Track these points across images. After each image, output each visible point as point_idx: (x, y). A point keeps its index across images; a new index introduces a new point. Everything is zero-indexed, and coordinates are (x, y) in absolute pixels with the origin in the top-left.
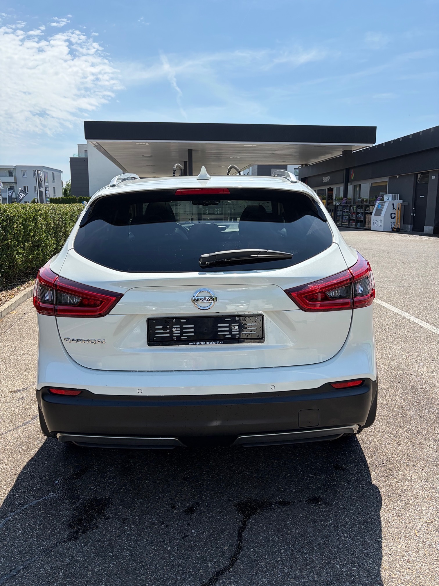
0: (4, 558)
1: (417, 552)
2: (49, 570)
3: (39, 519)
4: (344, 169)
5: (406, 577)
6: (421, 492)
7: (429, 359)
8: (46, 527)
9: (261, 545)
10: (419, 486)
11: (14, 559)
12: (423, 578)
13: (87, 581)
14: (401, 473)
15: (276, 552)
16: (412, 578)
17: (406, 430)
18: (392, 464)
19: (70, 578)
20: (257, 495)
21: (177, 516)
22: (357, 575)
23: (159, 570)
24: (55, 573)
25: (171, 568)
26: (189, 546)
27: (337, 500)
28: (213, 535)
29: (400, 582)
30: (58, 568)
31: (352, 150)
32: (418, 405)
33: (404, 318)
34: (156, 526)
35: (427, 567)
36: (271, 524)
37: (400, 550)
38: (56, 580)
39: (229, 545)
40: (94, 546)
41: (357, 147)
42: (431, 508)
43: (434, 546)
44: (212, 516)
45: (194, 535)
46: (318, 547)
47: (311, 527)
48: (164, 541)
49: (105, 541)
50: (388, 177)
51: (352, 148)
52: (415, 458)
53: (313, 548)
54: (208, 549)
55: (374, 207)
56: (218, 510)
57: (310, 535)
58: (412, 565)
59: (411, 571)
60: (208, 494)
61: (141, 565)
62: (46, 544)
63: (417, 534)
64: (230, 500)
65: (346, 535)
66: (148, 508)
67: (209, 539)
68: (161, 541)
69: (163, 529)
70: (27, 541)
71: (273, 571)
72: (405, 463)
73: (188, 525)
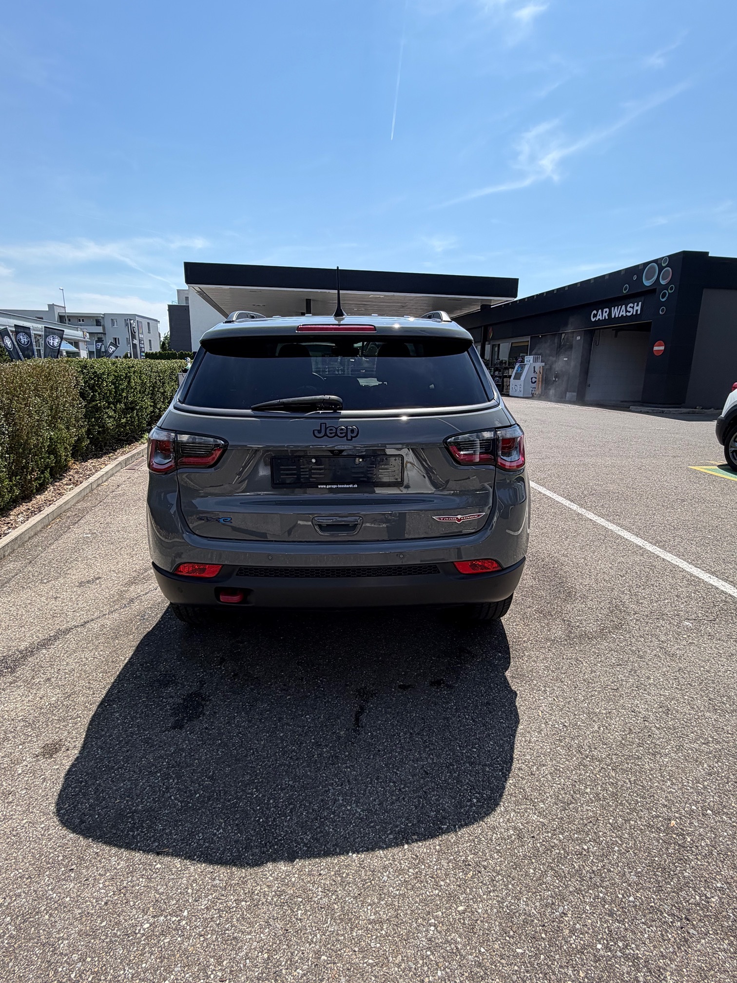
0: (101, 749)
1: (540, 733)
2: (152, 760)
3: (140, 707)
4: (481, 326)
5: (527, 757)
6: (546, 672)
7: (563, 537)
8: (148, 716)
9: (379, 729)
10: (544, 666)
11: (113, 750)
12: (544, 758)
13: (194, 770)
15: (394, 735)
16: (533, 758)
17: (535, 610)
19: (175, 767)
20: (376, 679)
21: (291, 702)
22: (478, 756)
23: (271, 756)
24: (159, 763)
25: (283, 754)
26: (303, 731)
27: (460, 682)
28: (329, 720)
29: (520, 762)
30: (161, 757)
31: (492, 304)
32: (549, 585)
33: (540, 493)
34: (268, 712)
35: (548, 747)
36: (391, 708)
37: (521, 731)
38: (160, 770)
39: (345, 730)
40: (201, 734)
41: (497, 301)
42: (556, 688)
43: (556, 726)
44: (328, 701)
45: (309, 720)
46: (438, 729)
47: (431, 710)
48: (277, 727)
49: (213, 729)
50: (530, 336)
52: (542, 638)
53: (433, 730)
54: (324, 734)
55: (513, 370)
56: (335, 695)
57: (430, 717)
60: (324, 678)
61: (251, 751)
62: (148, 733)
63: (540, 715)
64: (347, 685)
65: (467, 717)
66: (259, 694)
67: (324, 724)
68: (273, 727)
69: (275, 715)
70: (127, 731)
71: (391, 755)
72: (531, 644)
73: (302, 711)
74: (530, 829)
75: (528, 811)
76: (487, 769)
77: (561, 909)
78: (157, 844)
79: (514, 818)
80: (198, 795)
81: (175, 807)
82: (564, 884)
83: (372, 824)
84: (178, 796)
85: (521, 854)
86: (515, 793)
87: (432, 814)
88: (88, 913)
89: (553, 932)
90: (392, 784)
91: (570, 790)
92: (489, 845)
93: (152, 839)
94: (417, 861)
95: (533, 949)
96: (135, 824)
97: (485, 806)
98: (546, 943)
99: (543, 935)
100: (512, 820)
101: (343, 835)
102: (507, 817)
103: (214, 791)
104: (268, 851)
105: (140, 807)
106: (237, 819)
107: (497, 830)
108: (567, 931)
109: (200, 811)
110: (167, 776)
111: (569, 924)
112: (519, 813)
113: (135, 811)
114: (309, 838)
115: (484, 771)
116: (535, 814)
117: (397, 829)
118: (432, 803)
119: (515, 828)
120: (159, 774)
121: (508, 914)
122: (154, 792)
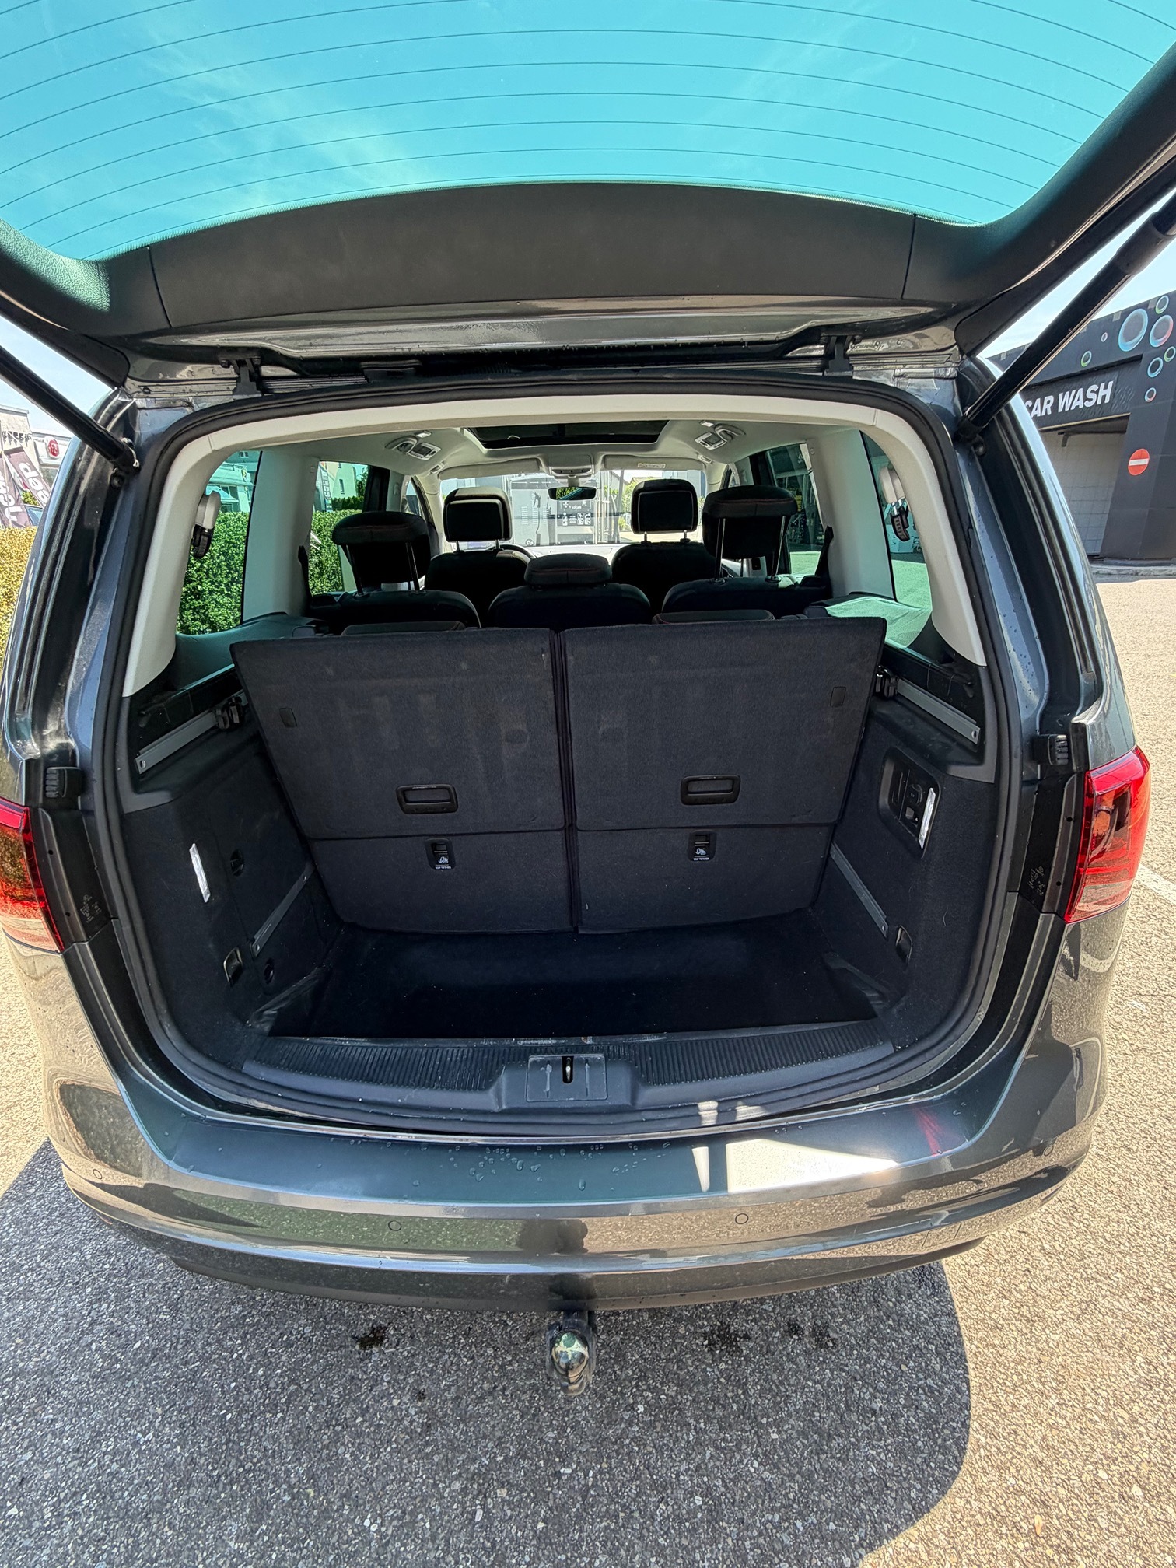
91: (840, 1401)
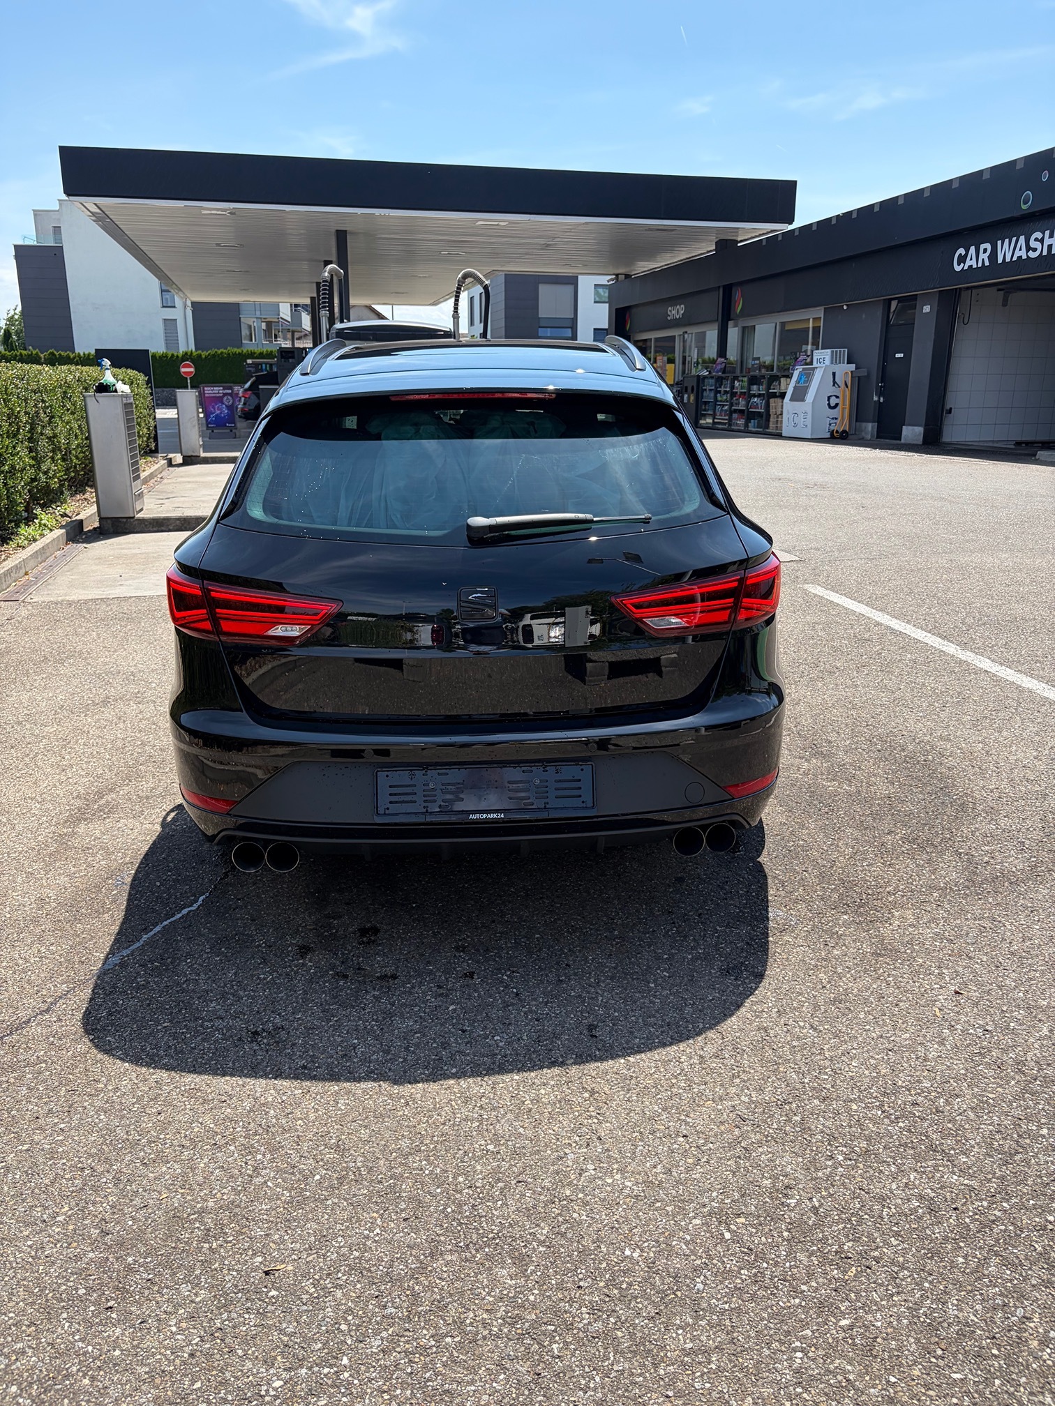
1: (942, 1043)
4: (719, 287)
6: (938, 944)
7: (936, 705)
10: (933, 933)
12: (956, 1084)
14: (897, 914)
16: (936, 1085)
17: (902, 838)
18: (878, 899)
20: (615, 968)
22: (833, 1087)
26: (494, 1063)
28: (539, 1041)
29: (913, 1092)
31: (739, 239)
32: (921, 792)
33: (878, 624)
34: (419, 1035)
35: (961, 1066)
37: (907, 1042)
38: (232, 1140)
39: (574, 1056)
41: (751, 232)
42: (960, 969)
43: (971, 1031)
44: (531, 1011)
45: (501, 1044)
46: (751, 1046)
50: (822, 308)
51: (737, 237)
52: (922, 886)
55: (788, 380)
56: (541, 1000)
58: (933, 1064)
59: (932, 1075)
60: (514, 972)
63: (938, 1014)
64: (562, 981)
65: (802, 1024)
66: (393, 1005)
67: (532, 1050)
68: (434, 1059)
71: (669, 1093)
72: (903, 896)
73: (485, 1028)
74: (948, 1197)
75: (941, 1169)
76: (855, 1107)
77: (1020, 1312)
78: (260, 1259)
79: (917, 1182)
80: (317, 1177)
81: (279, 1199)
82: (1021, 1275)
83: (658, 1204)
84: (280, 1180)
85: (937, 1235)
86: (912, 1142)
87: (766, 1182)
88: (163, 1371)
89: (1011, 1345)
90: (681, 1139)
92: (878, 1225)
93: (250, 1252)
94: (753, 1257)
95: (979, 1372)
96: (209, 1230)
97: (861, 1166)
98: (1002, 1362)
99: (995, 1352)
100: (914, 1185)
101: (607, 1224)
102: (905, 1180)
103: (347, 1169)
104: (474, 1256)
105: (211, 1204)
106: (402, 1210)
107: (888, 1201)
108: (1036, 1343)
109: (329, 1202)
110: (249, 1150)
111: (1038, 1332)
112: (924, 1173)
113: (204, 1210)
114: (545, 1232)
115: (849, 1110)
116: (954, 1173)
117: (705, 1210)
118: (763, 1165)
119: (921, 1197)
120: (232, 1148)
121: (929, 1324)
122: (232, 1177)
